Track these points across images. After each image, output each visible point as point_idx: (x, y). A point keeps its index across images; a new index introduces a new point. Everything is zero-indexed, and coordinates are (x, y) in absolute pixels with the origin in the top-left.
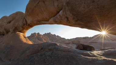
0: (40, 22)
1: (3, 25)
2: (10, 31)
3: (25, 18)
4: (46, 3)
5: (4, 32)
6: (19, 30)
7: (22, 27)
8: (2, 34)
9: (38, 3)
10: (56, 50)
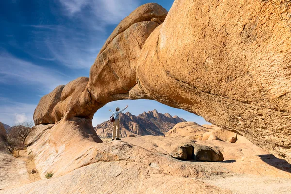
0: (112, 95)
2: (63, 116)
3: (89, 90)
4: (118, 63)
5: (54, 119)
7: (84, 108)
8: (52, 121)
9: (107, 64)
10: (120, 160)
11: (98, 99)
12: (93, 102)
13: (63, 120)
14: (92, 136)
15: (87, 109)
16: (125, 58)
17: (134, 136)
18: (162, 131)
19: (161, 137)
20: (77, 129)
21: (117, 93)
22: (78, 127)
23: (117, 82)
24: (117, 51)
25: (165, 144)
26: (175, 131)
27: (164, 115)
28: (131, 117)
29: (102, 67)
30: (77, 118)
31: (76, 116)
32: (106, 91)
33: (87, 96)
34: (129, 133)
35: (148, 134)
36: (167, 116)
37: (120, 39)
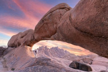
0: (43, 38)
1: (18, 39)
2: (21, 45)
3: (34, 34)
4: (48, 25)
5: (16, 45)
6: (27, 44)
7: (30, 42)
8: (15, 46)
10: (47, 65)
13: (20, 46)
16: (52, 23)
23: (46, 32)
29: (41, 26)
30: (27, 46)
32: (41, 36)
33: (33, 37)
37: (51, 15)
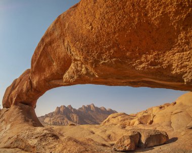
3: (30, 78)
9: (44, 49)
11: (37, 87)
12: (33, 90)
14: (32, 121)
15: (29, 96)
16: (60, 37)
17: (74, 125)
18: (98, 121)
19: (97, 125)
20: (20, 114)
21: (53, 80)
22: (22, 112)
23: (52, 67)
24: (53, 32)
25: (100, 131)
26: (108, 121)
27: (100, 108)
28: (72, 110)
29: (40, 53)
30: (22, 105)
31: (21, 103)
32: (43, 78)
33: (29, 84)
34: (70, 123)
35: (87, 123)
36: (103, 109)
